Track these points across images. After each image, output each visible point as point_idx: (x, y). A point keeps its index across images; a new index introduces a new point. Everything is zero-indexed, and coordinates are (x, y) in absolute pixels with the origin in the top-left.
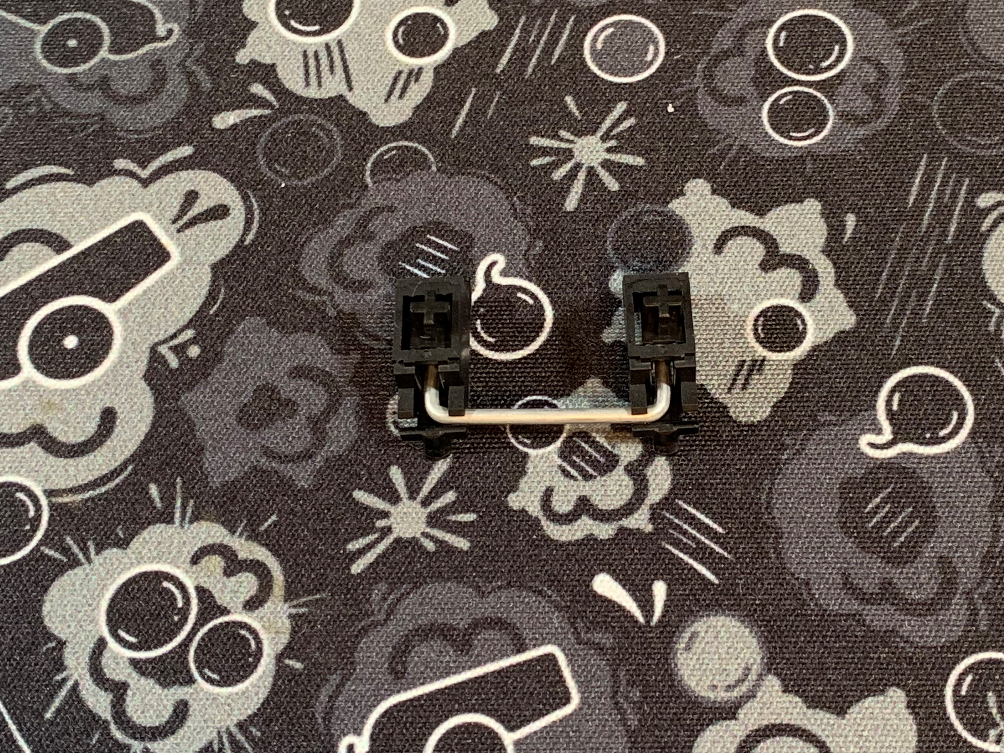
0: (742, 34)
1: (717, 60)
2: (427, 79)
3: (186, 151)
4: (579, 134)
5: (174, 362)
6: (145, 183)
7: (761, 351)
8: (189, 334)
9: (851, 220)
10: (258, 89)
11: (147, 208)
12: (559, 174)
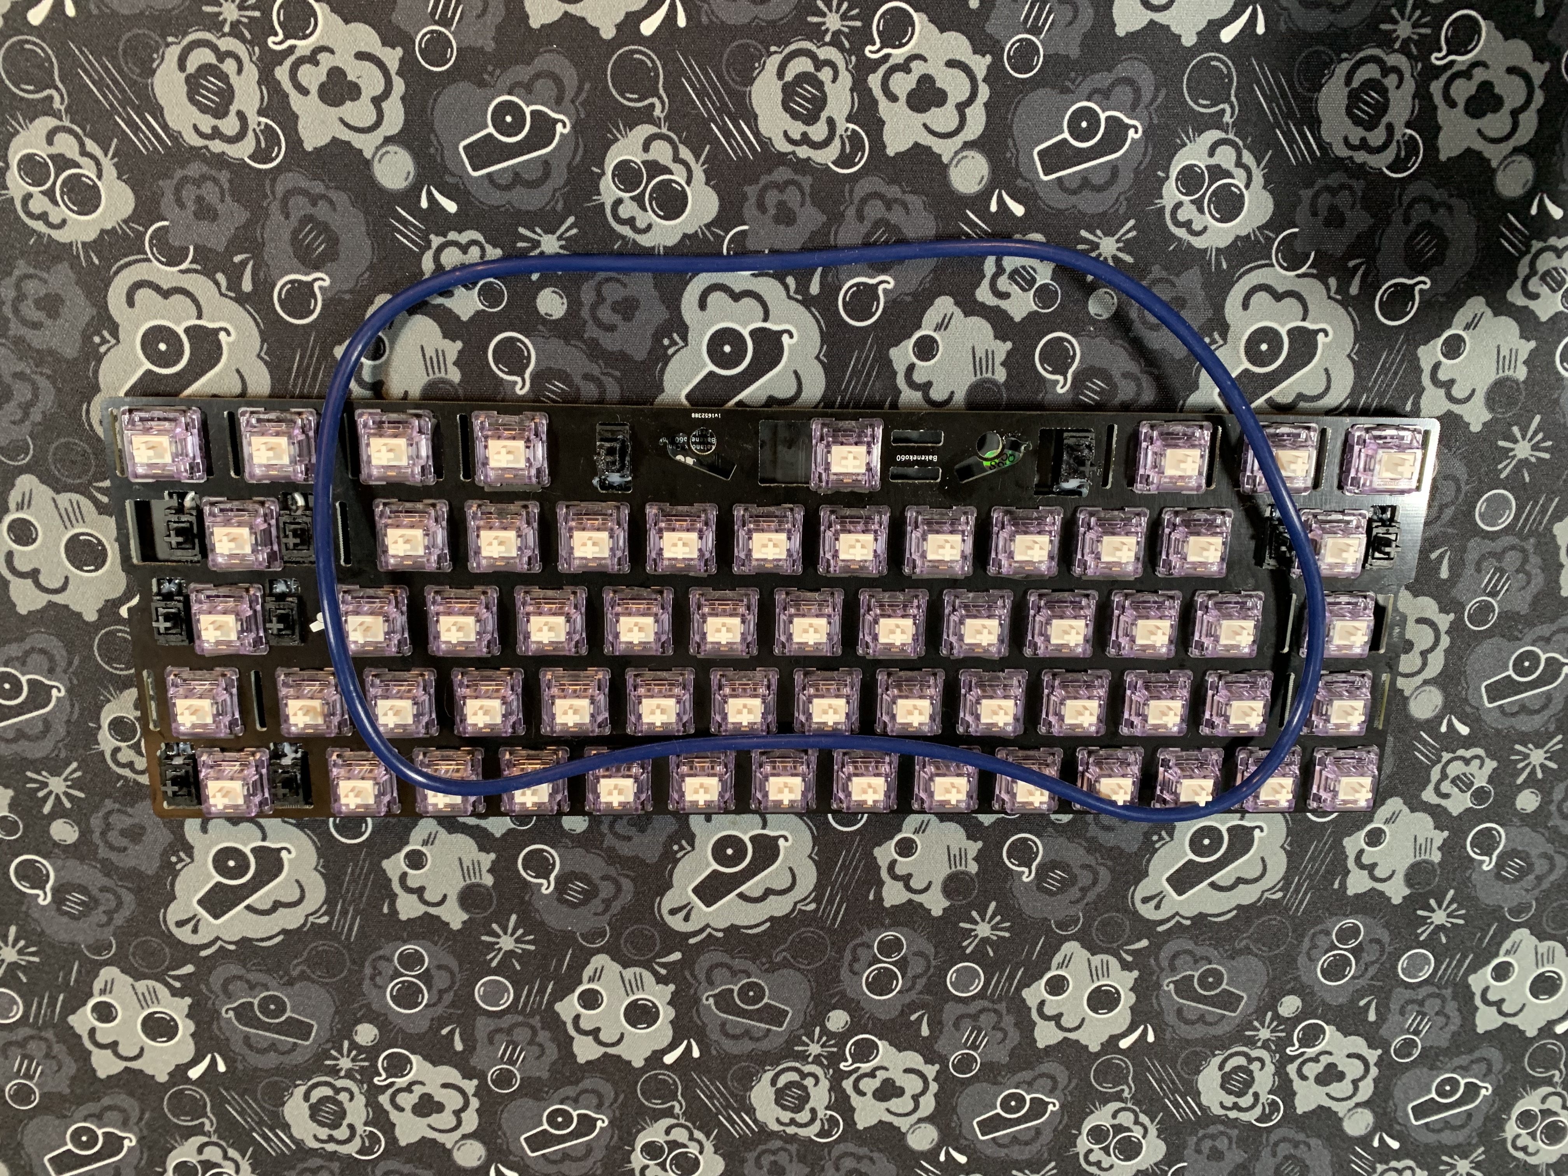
0: (440, 999)
1: (450, 988)
2: (585, 977)
3: (692, 941)
4: (512, 951)
5: (684, 842)
6: (708, 926)
7: (424, 849)
8: (679, 855)
9: (386, 910)
10: (663, 972)
11: (705, 914)
12: (520, 932)
